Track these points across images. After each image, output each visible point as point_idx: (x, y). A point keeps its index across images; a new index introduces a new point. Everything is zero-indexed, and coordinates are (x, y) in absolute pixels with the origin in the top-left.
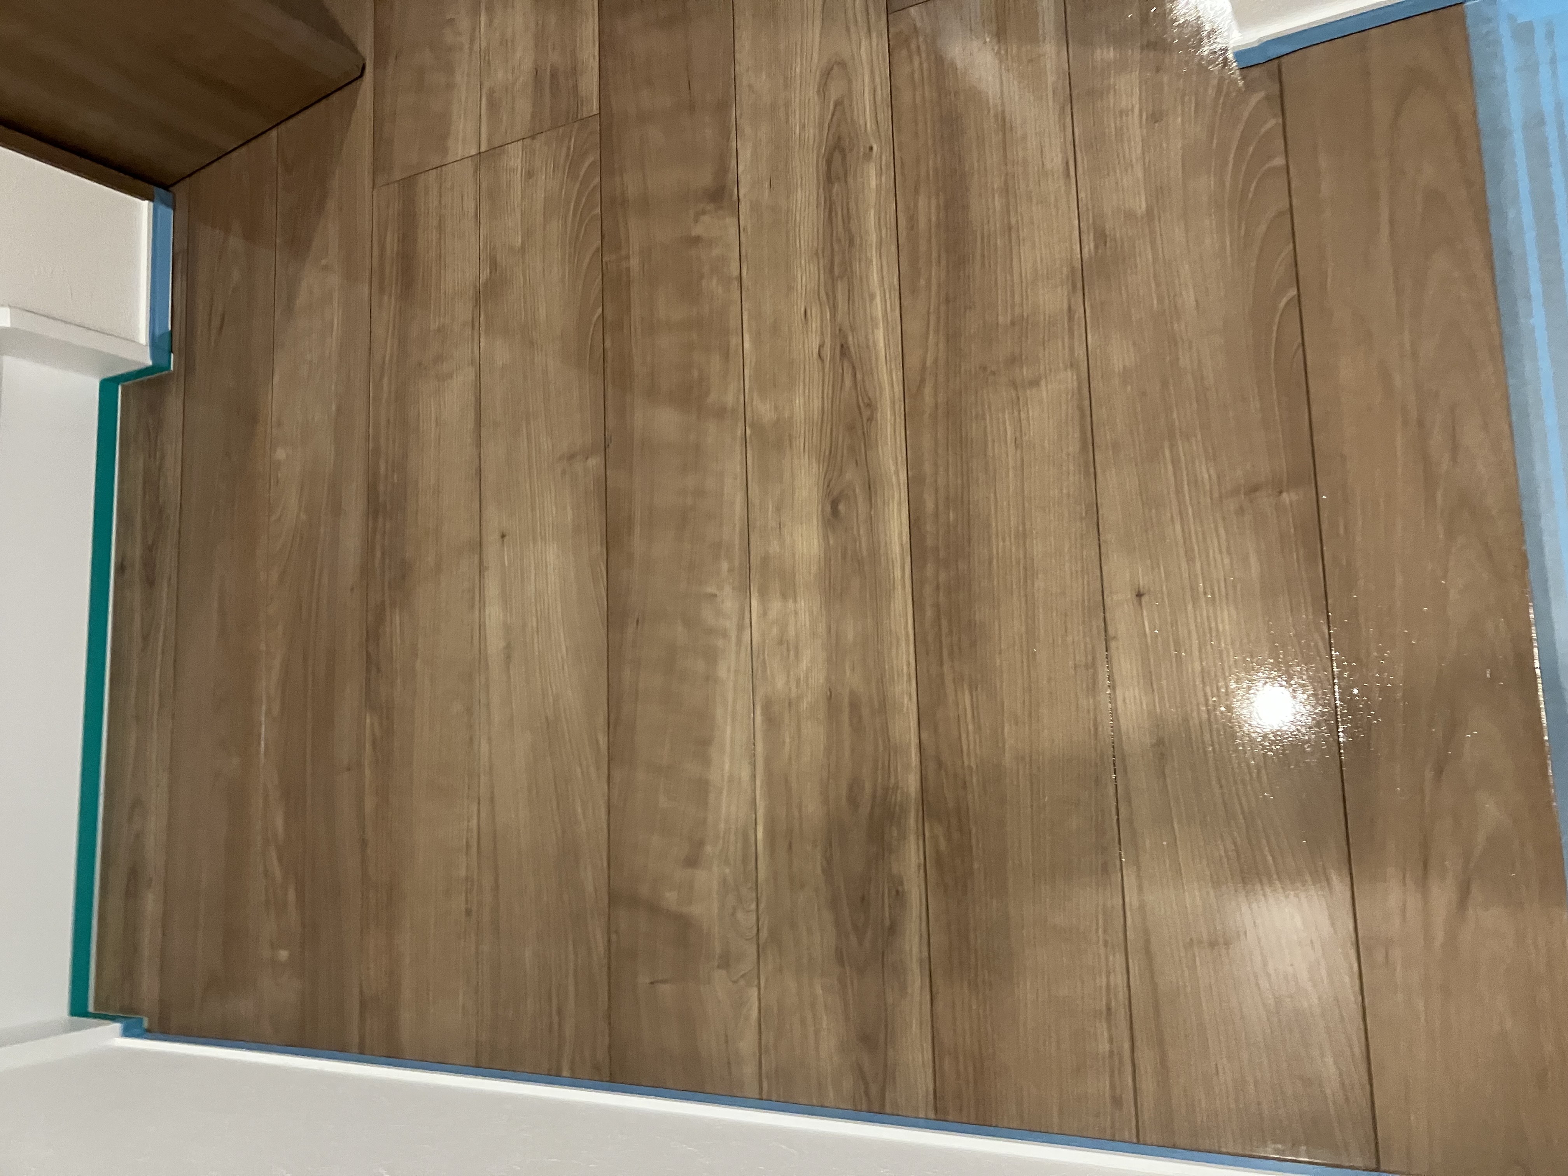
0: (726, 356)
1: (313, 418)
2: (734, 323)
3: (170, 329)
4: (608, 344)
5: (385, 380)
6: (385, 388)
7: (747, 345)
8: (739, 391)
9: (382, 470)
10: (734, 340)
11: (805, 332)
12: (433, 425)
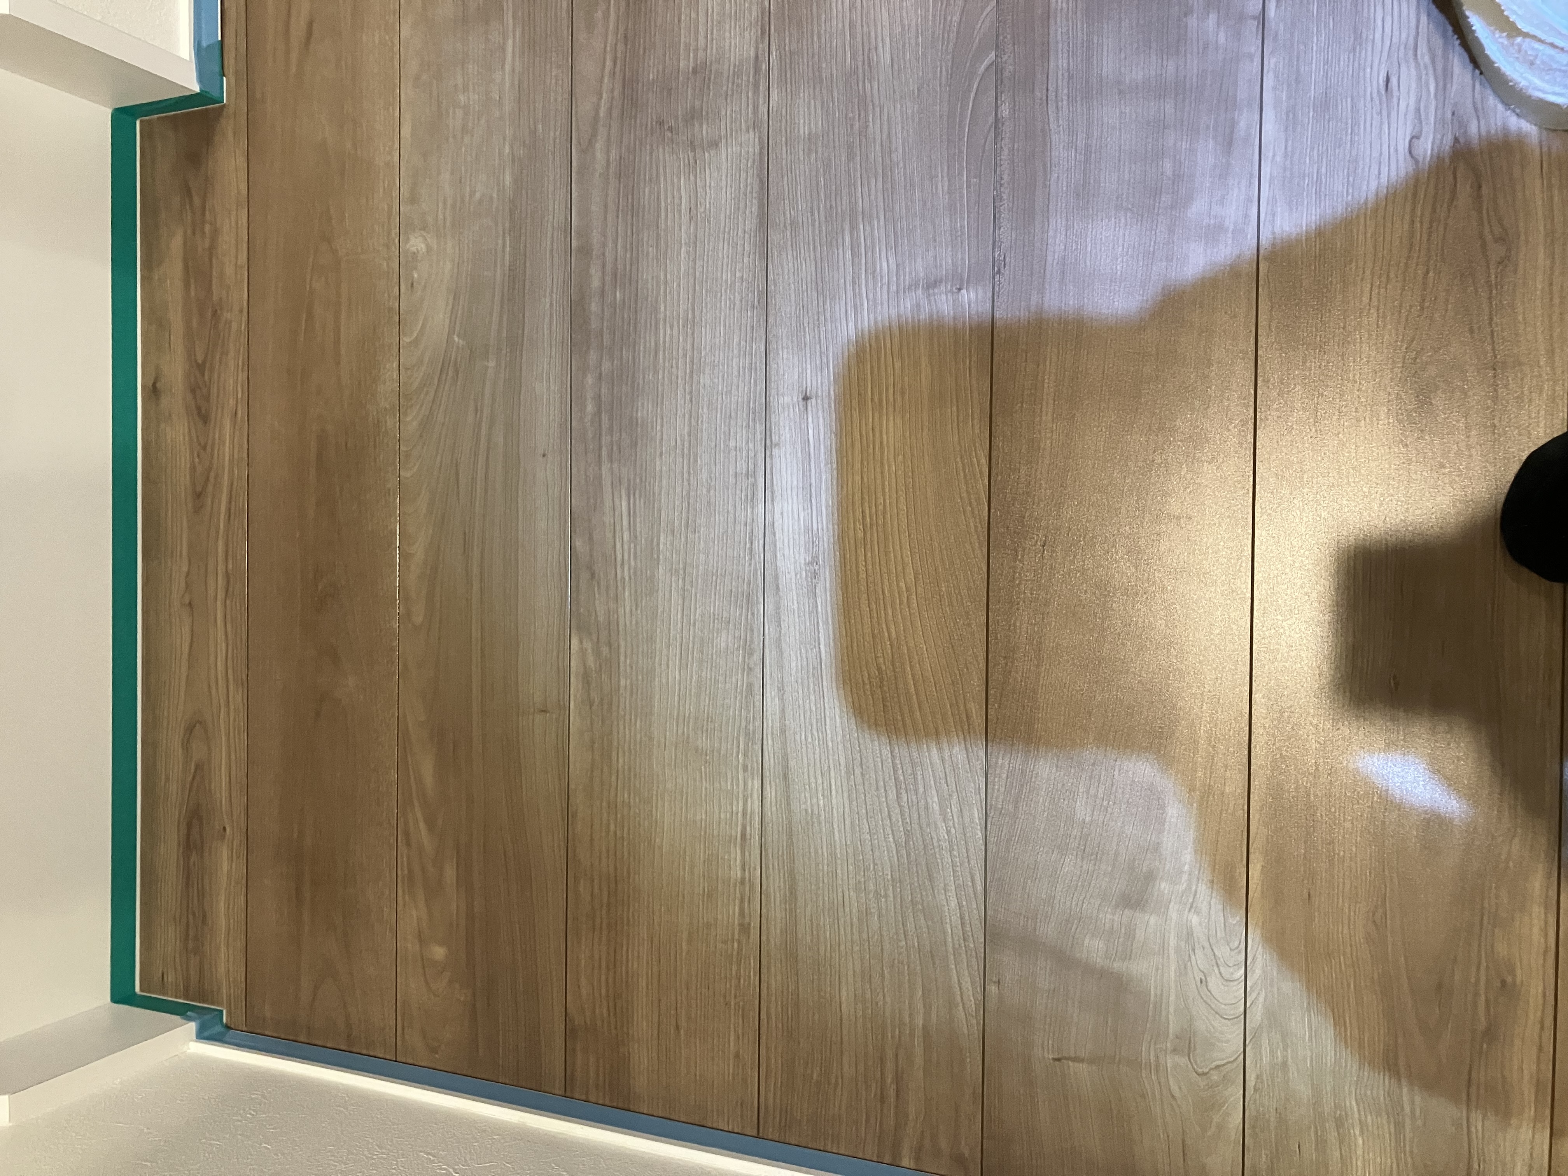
0: (1228, 143)
1: (472, 193)
2: (1244, 91)
3: (220, 39)
4: (1005, 111)
5: (599, 145)
6: (599, 155)
7: (1269, 127)
8: (1250, 200)
9: (596, 283)
10: (1245, 120)
11: (1385, 113)
12: (685, 219)
